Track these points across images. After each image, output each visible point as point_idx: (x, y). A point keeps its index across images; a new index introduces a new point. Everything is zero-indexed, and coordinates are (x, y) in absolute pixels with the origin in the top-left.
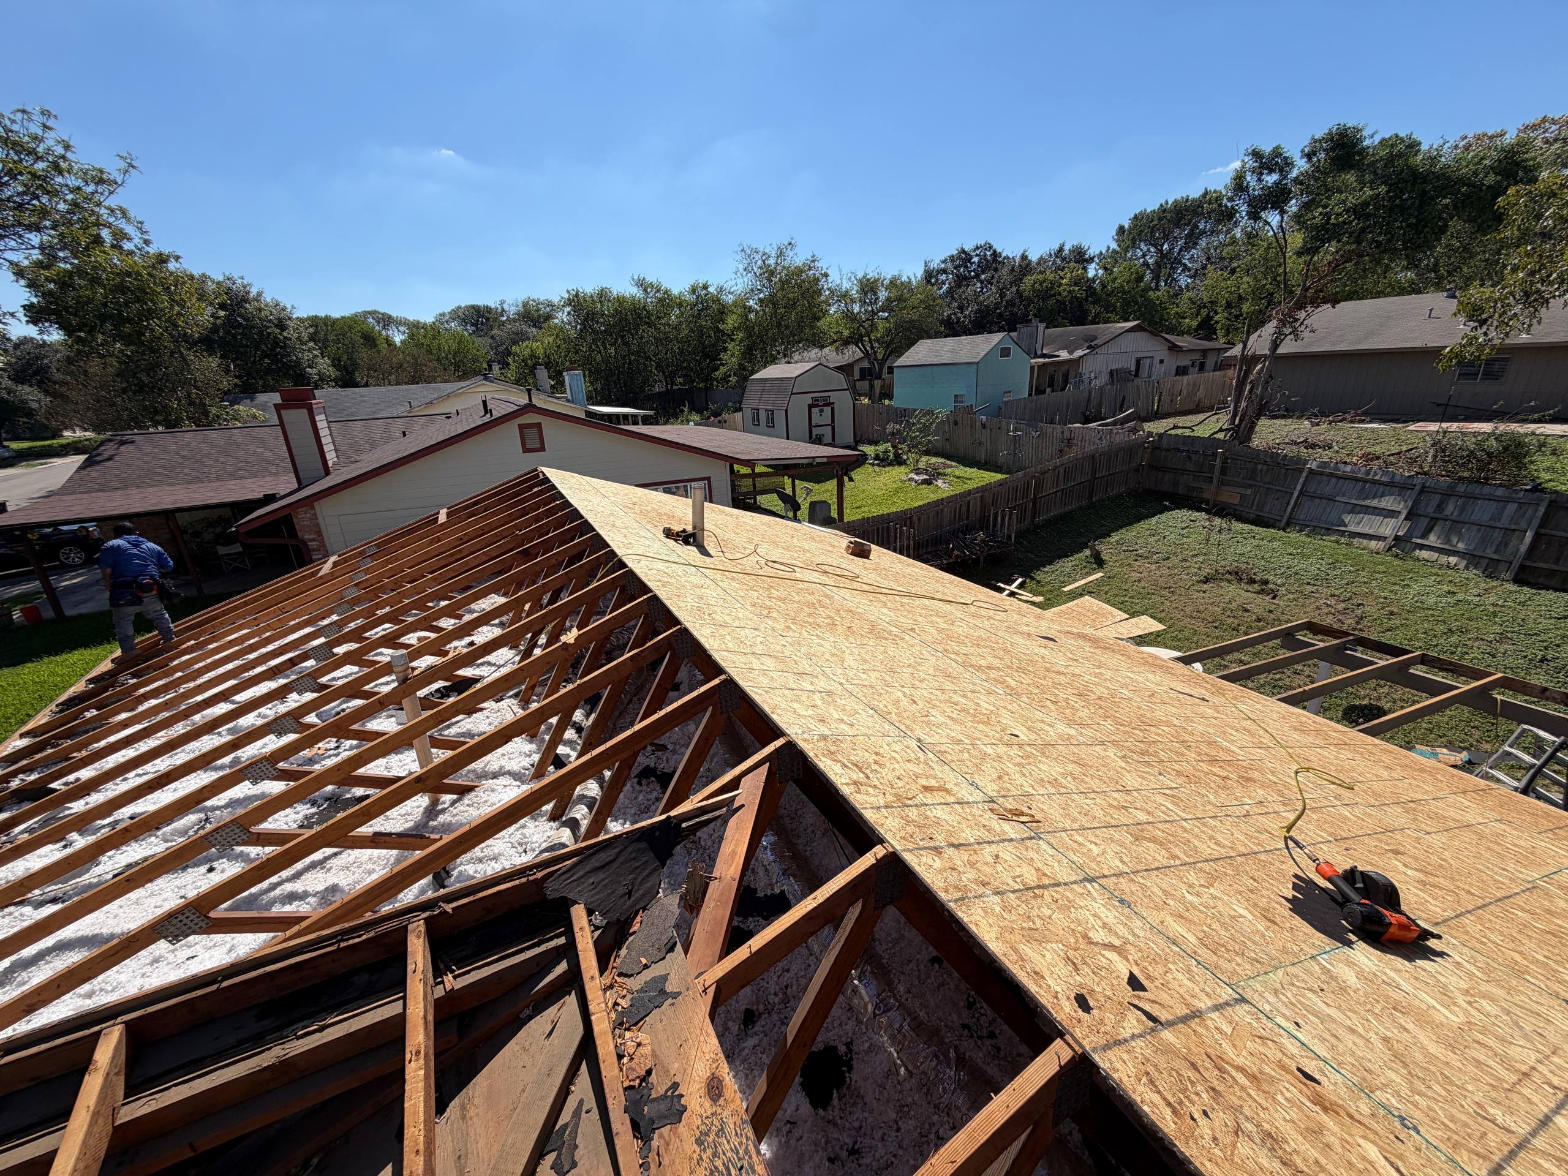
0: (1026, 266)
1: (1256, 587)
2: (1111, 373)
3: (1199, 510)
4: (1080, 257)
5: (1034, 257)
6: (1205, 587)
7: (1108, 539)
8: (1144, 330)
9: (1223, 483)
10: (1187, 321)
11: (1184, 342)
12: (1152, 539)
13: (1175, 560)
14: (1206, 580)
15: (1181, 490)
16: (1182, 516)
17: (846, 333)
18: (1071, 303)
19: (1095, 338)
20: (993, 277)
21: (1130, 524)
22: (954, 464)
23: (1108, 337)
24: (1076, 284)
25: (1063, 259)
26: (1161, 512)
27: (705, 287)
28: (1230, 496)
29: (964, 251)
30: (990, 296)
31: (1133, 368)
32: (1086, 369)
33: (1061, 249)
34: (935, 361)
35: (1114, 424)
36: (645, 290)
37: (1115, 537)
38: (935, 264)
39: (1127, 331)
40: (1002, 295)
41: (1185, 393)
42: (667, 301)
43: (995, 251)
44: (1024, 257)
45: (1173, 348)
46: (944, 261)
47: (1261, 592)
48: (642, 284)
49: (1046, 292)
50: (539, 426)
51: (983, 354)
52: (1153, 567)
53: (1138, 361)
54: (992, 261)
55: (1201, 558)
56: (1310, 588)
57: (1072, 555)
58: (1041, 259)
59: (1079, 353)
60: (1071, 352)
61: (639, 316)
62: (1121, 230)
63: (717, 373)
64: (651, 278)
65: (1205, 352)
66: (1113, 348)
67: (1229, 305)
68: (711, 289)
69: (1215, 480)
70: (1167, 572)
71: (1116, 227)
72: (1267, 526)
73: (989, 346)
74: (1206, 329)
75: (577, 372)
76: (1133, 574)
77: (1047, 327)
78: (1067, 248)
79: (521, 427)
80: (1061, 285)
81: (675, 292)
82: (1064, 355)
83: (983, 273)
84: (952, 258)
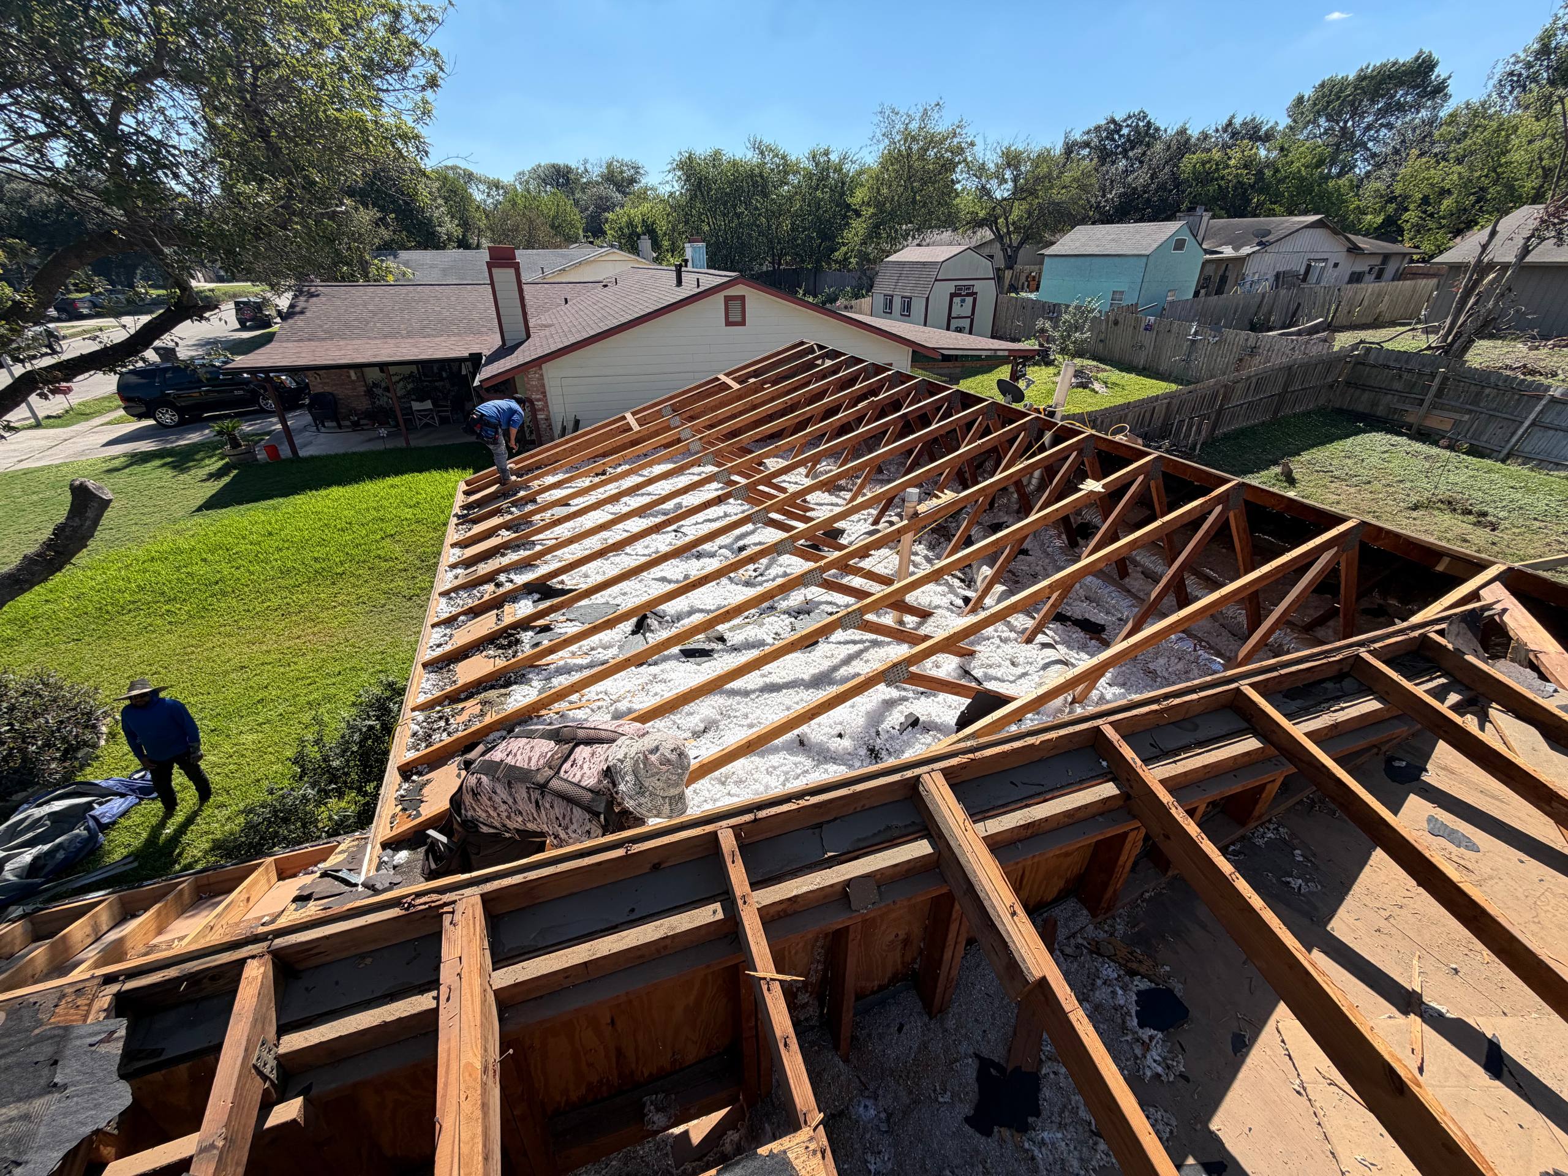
0: (1183, 144)
1: (1472, 518)
2: (1277, 276)
3: (1399, 434)
4: (1254, 133)
5: (1194, 132)
6: (1415, 514)
7: (1297, 458)
8: (1325, 226)
9: (1434, 406)
10: (1369, 217)
11: (1365, 243)
12: (1349, 461)
13: (1376, 485)
14: (1415, 508)
15: (1380, 411)
16: (1379, 440)
17: (982, 214)
18: (1235, 188)
19: (1269, 233)
20: (1144, 154)
21: (1323, 444)
22: (1108, 368)
23: (1282, 233)
24: (1246, 167)
25: (1234, 135)
26: (1356, 434)
27: (826, 153)
28: (1440, 421)
29: (1113, 121)
30: (1140, 177)
31: (1302, 271)
32: (1251, 270)
33: (1230, 124)
34: (1095, 251)
35: (1299, 333)
36: (762, 153)
37: (1305, 456)
38: (1077, 136)
39: (1307, 227)
40: (1153, 177)
41: (1366, 303)
42: (787, 168)
43: (1149, 122)
44: (1182, 132)
45: (1354, 250)
46: (1088, 133)
47: (1478, 524)
48: (759, 147)
49: (1205, 177)
50: (742, 298)
51: (1155, 246)
52: (1353, 490)
53: (1310, 263)
54: (1143, 136)
55: (1408, 485)
56: (1537, 524)
57: (1258, 472)
58: (1205, 136)
59: (1246, 250)
60: (1236, 249)
61: (755, 184)
62: (1300, 100)
63: (837, 254)
64: (768, 140)
65: (1386, 257)
66: (1286, 246)
67: (1425, 200)
68: (834, 157)
69: (1426, 404)
70: (1369, 495)
71: (1295, 96)
72: (1482, 456)
73: (1164, 237)
74: (1390, 230)
75: (700, 244)
76: (1329, 495)
77: (1213, 217)
78: (1238, 122)
79: (727, 299)
80: (1227, 166)
81: (793, 158)
82: (1228, 251)
83: (1132, 149)
84: (1098, 129)
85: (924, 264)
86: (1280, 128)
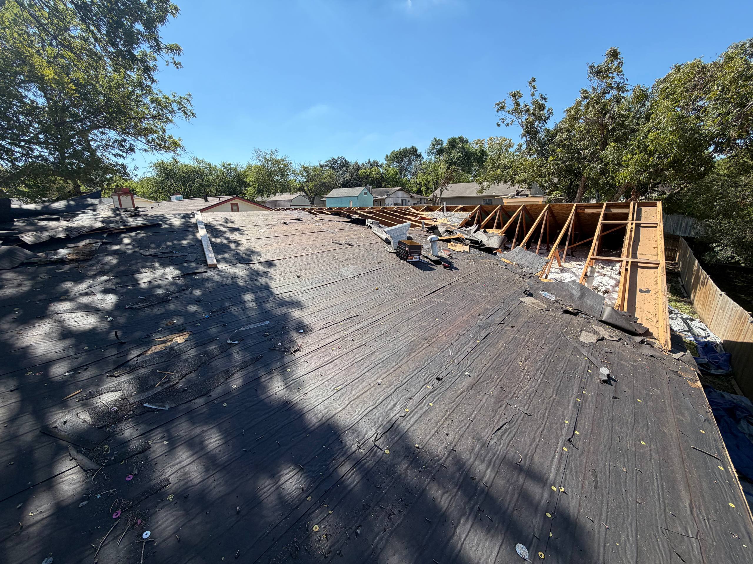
0: (358, 168)
2: (395, 204)
4: (376, 164)
5: (360, 163)
8: (403, 190)
10: (414, 189)
11: (415, 195)
17: (298, 186)
18: (376, 180)
19: (389, 192)
20: (347, 169)
23: (392, 192)
24: (377, 174)
25: (371, 165)
27: (230, 165)
29: (334, 159)
30: (347, 176)
31: (401, 203)
32: (387, 202)
33: (369, 162)
34: (342, 196)
36: (198, 162)
38: (323, 163)
39: (398, 190)
40: (351, 176)
43: (345, 160)
44: (356, 163)
45: (412, 197)
46: (327, 162)
48: (196, 160)
49: (367, 177)
50: (237, 204)
51: (359, 194)
53: (402, 200)
54: (345, 164)
58: (363, 165)
59: (384, 197)
60: (382, 196)
62: (387, 156)
64: (200, 158)
65: (421, 199)
66: (394, 196)
67: (425, 184)
68: (232, 166)
71: (385, 155)
73: (360, 191)
74: (419, 192)
75: (180, 196)
77: (373, 188)
78: (371, 161)
79: (232, 204)
80: (372, 174)
82: (379, 197)
83: (343, 168)
84: (330, 161)
85: (285, 200)
86: (384, 164)
